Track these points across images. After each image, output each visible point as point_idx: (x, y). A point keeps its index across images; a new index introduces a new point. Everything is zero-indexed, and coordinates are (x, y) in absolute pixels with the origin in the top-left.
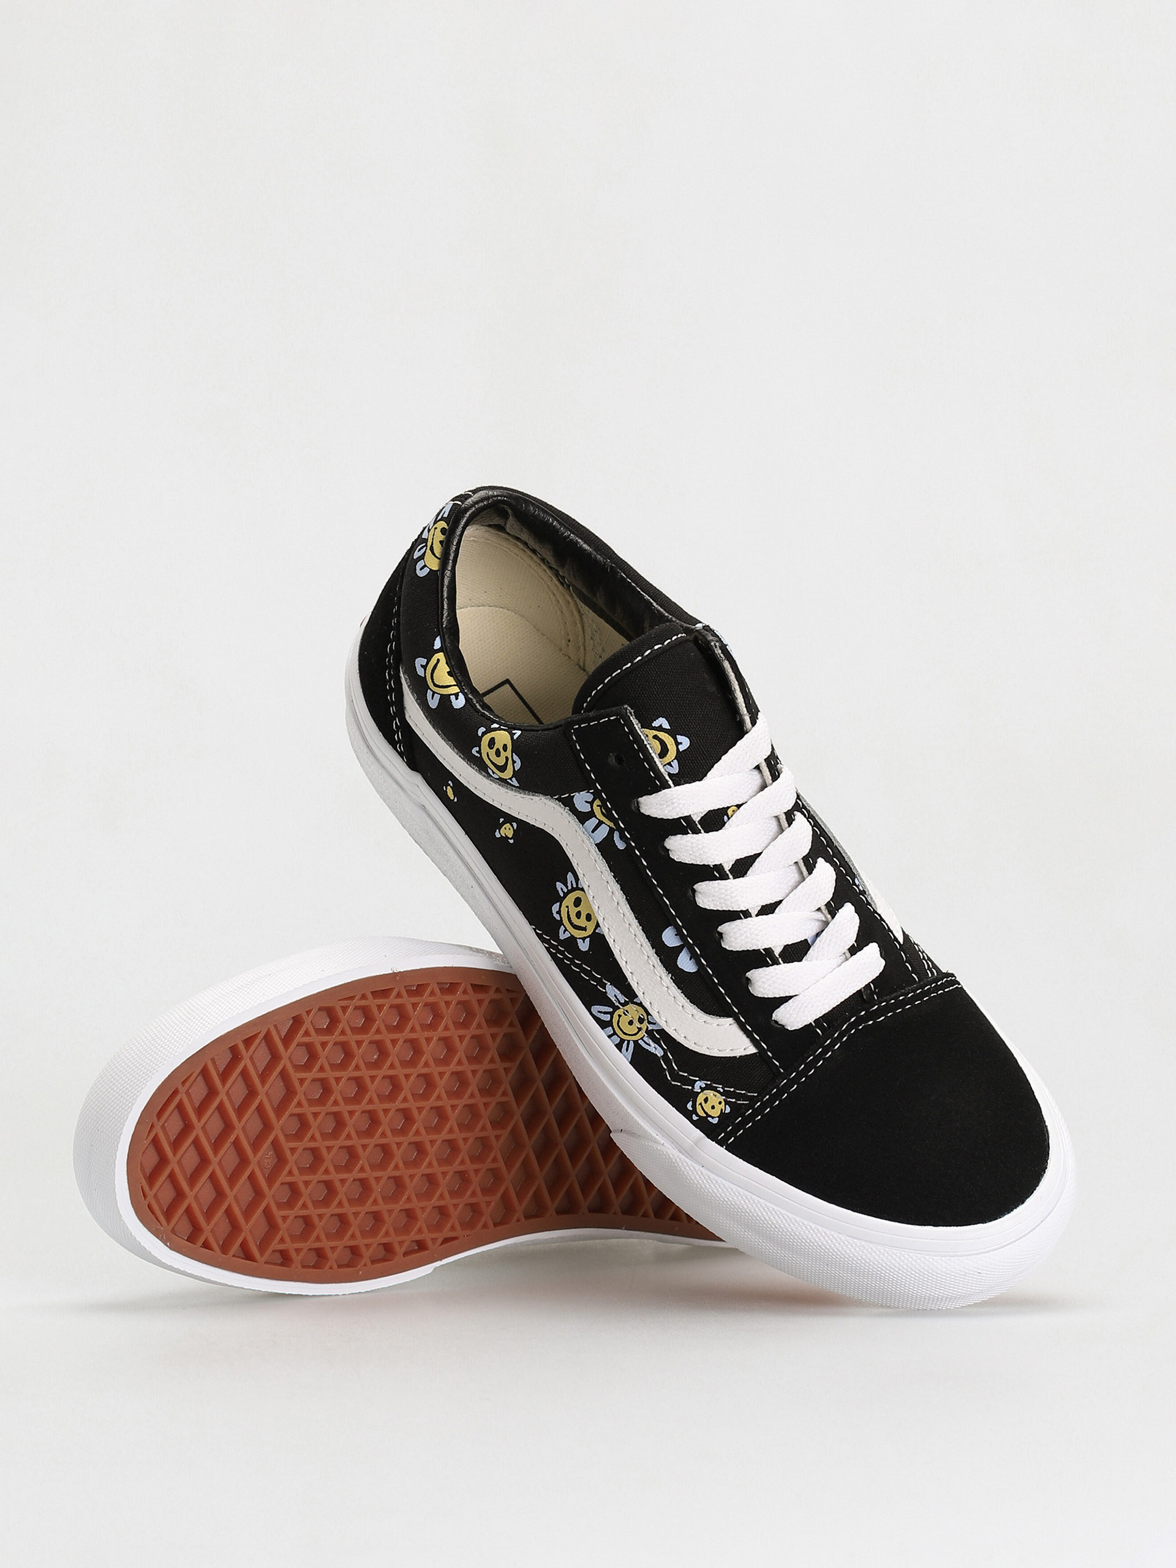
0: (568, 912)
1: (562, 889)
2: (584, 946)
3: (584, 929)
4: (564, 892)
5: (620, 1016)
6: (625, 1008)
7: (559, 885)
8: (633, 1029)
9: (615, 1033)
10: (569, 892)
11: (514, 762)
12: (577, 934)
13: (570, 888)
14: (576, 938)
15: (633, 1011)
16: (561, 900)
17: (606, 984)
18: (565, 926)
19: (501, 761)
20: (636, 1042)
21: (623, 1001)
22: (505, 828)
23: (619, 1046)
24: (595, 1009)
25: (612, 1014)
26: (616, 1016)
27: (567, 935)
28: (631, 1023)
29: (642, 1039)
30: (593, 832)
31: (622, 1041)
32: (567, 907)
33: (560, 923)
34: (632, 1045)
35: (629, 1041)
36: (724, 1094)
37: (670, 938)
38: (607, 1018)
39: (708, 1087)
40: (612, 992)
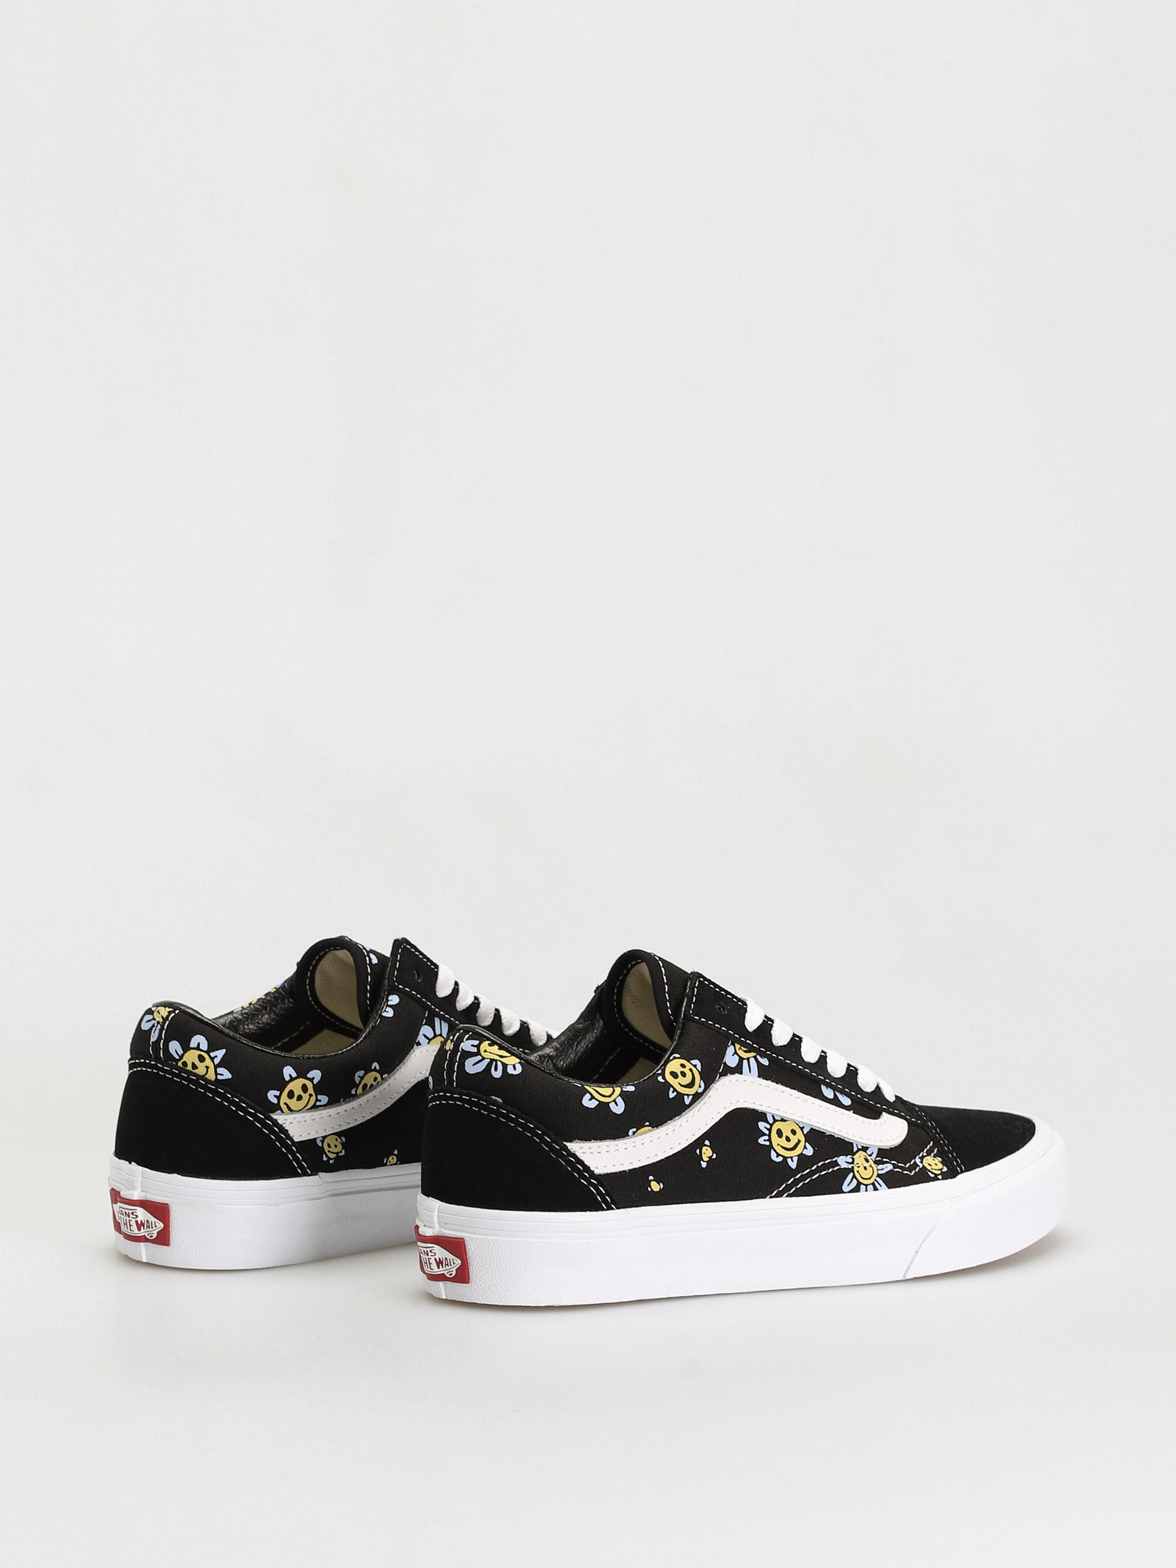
0: (782, 1147)
1: (765, 1140)
2: (809, 1151)
3: (799, 1141)
4: (767, 1140)
5: (858, 1172)
6: (855, 1163)
7: (761, 1141)
8: (870, 1169)
9: (866, 1185)
10: (769, 1136)
11: (695, 1066)
12: (798, 1151)
13: (767, 1132)
14: (802, 1153)
15: (860, 1157)
16: (771, 1147)
17: (836, 1160)
18: (789, 1157)
19: (687, 1080)
20: (879, 1176)
21: (851, 1161)
22: (704, 1153)
23: (876, 1189)
24: (845, 1187)
25: (854, 1177)
26: (857, 1175)
27: (795, 1159)
28: (865, 1168)
29: (878, 1170)
30: (750, 1072)
31: (873, 1184)
32: (778, 1145)
33: (785, 1158)
34: (878, 1179)
35: (876, 1180)
36: (929, 1154)
37: (828, 1093)
38: (855, 1182)
39: (922, 1158)
40: (843, 1161)
